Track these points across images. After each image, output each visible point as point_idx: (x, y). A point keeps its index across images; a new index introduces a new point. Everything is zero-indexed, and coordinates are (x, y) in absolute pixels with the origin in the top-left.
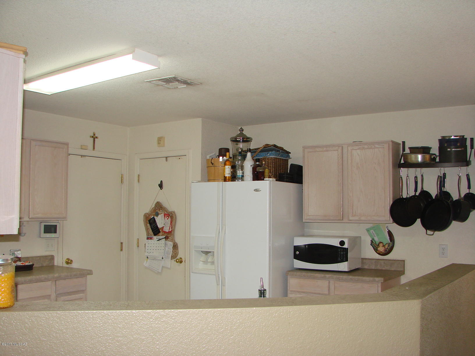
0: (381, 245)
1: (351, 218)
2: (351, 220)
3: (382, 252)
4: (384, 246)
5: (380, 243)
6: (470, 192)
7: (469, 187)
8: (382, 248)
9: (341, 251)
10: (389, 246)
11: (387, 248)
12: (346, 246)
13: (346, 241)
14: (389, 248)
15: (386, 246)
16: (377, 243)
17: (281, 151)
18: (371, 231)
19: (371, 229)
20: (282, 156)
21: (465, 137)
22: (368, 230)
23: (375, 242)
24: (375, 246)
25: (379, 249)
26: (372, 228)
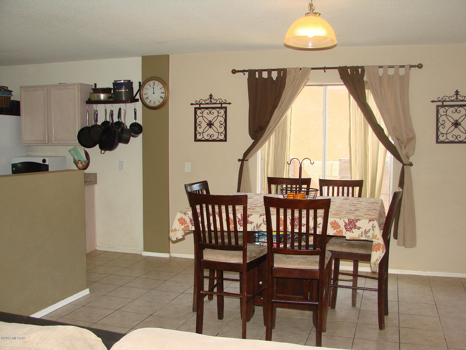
0: (80, 162)
1: (53, 142)
2: (53, 144)
3: (81, 168)
4: (81, 163)
5: (79, 160)
6: (136, 122)
7: (135, 118)
8: (80, 164)
9: (43, 167)
10: (85, 163)
11: (84, 165)
12: (47, 163)
13: (47, 159)
14: (85, 164)
15: (84, 163)
16: (77, 161)
17: (2, 90)
18: (72, 152)
19: (71, 151)
20: (3, 94)
21: (131, 81)
22: (70, 151)
23: (76, 161)
24: (76, 163)
25: (78, 165)
26: (72, 149)
